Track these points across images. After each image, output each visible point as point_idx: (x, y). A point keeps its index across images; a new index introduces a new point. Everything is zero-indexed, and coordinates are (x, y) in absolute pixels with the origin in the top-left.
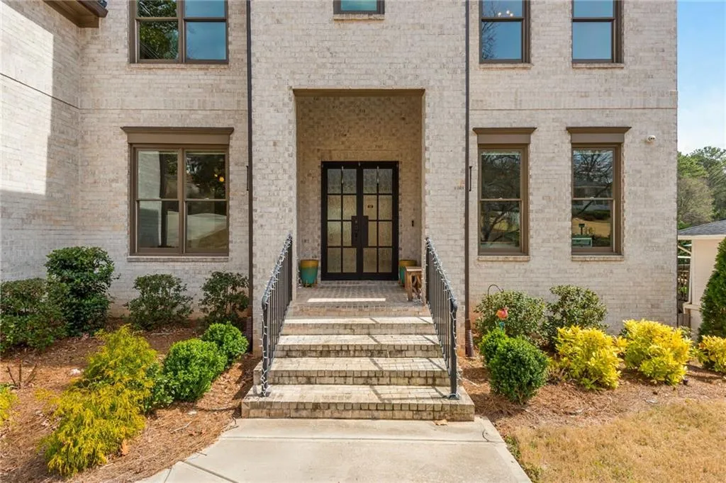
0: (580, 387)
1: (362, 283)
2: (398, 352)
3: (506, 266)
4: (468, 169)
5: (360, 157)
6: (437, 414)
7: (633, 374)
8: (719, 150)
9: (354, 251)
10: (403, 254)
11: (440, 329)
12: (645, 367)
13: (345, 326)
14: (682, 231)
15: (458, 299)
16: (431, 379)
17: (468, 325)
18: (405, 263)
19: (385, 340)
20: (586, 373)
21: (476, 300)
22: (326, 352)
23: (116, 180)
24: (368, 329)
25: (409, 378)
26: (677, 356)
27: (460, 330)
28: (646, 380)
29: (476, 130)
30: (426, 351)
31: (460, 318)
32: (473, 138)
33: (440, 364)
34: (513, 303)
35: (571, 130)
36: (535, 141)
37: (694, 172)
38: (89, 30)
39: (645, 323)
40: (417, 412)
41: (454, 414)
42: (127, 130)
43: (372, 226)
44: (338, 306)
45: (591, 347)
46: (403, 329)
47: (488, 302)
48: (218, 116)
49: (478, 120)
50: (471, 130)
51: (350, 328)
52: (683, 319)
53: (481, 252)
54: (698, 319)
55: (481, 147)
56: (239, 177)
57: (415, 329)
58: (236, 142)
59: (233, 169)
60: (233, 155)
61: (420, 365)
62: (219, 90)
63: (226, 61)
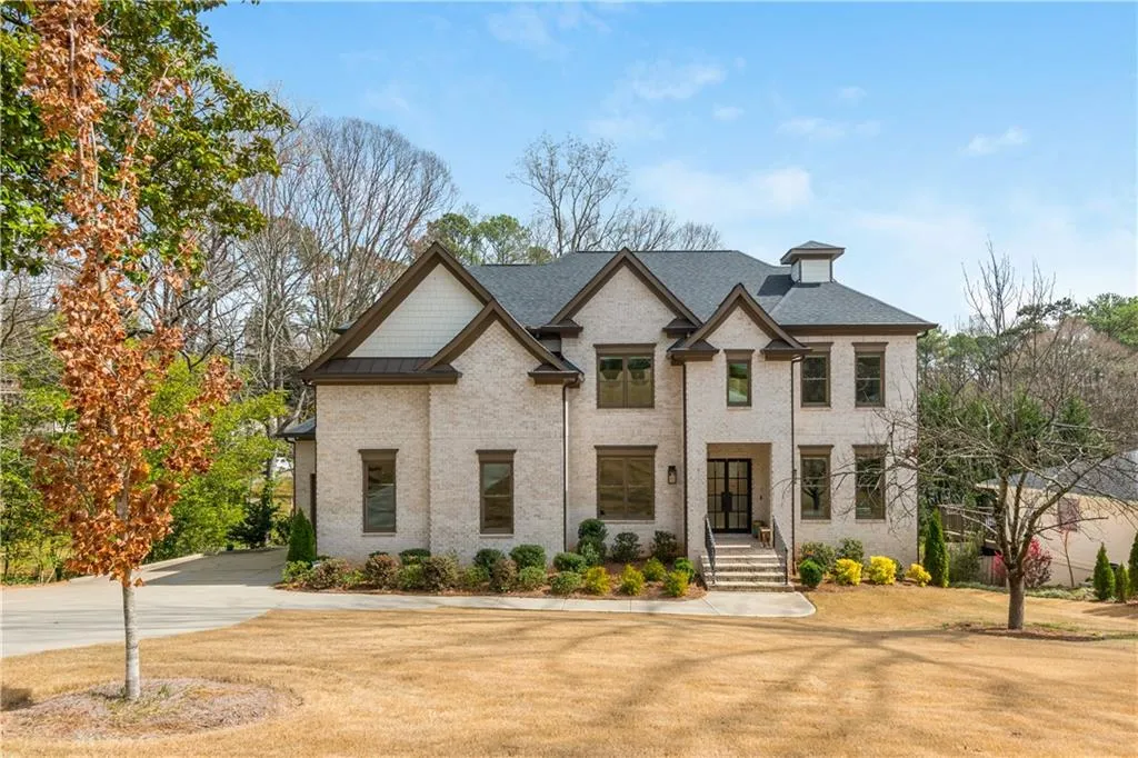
0: (840, 584)
1: (729, 535)
2: (763, 569)
3: (819, 526)
4: (794, 471)
5: (727, 457)
6: (780, 590)
7: (869, 581)
9: (723, 514)
10: (754, 517)
11: (781, 560)
13: (737, 559)
15: (789, 546)
16: (778, 579)
17: (794, 559)
18: (757, 524)
19: (757, 565)
20: (844, 578)
21: (799, 546)
22: (731, 569)
23: (590, 476)
24: (747, 560)
25: (769, 579)
27: (789, 561)
28: (873, 583)
29: (800, 447)
30: (775, 569)
31: (790, 555)
32: (797, 451)
33: (782, 574)
34: (818, 549)
35: (854, 446)
36: (834, 454)
38: (574, 390)
40: (773, 589)
41: (787, 590)
42: (597, 447)
43: (734, 499)
44: (730, 549)
45: (847, 567)
46: (763, 560)
47: (805, 548)
48: (648, 439)
49: (799, 440)
50: (795, 446)
51: (738, 560)
53: (803, 517)
55: (802, 456)
56: (660, 474)
57: (770, 560)
58: (658, 455)
59: (657, 469)
60: (657, 462)
61: (773, 574)
62: (650, 424)
63: (652, 406)
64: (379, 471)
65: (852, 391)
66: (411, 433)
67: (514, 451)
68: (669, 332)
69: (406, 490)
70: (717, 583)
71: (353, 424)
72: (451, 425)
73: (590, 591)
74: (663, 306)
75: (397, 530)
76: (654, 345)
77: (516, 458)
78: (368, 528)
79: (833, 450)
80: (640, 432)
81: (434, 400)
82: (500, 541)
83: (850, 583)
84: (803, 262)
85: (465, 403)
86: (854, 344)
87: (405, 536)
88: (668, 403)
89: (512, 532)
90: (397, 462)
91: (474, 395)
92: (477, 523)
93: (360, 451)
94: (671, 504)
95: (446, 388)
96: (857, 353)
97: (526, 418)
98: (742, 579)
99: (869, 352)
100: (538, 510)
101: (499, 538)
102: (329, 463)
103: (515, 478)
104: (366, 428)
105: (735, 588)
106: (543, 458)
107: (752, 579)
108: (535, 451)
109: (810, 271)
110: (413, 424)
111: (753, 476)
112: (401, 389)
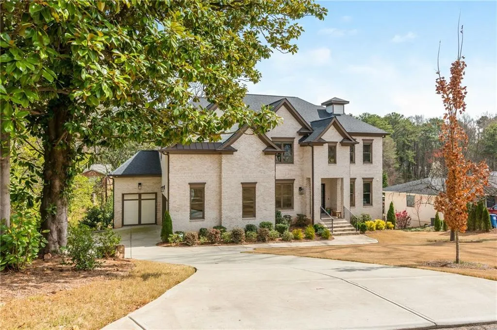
0: (370, 230)
2: (345, 227)
6: (355, 234)
7: (377, 229)
8: (399, 115)
12: (379, 227)
14: (385, 189)
18: (328, 209)
20: (371, 228)
25: (349, 230)
26: (383, 225)
28: (379, 229)
30: (349, 226)
35: (363, 179)
37: (387, 129)
39: (378, 220)
40: (353, 234)
41: (358, 234)
45: (371, 225)
46: (343, 223)
48: (292, 176)
52: (384, 219)
54: (386, 219)
56: (296, 191)
57: (345, 223)
58: (295, 182)
59: (294, 188)
60: (295, 185)
61: (348, 228)
62: (292, 170)
63: (293, 163)
64: (198, 192)
65: (362, 158)
66: (211, 176)
67: (256, 183)
68: (299, 133)
69: (209, 200)
70: (334, 233)
71: (186, 171)
72: (231, 172)
73: (296, 239)
74: (297, 122)
75: (205, 218)
76: (294, 138)
77: (257, 186)
78: (192, 218)
79: (356, 180)
80: (288, 174)
81: (224, 161)
82: (250, 221)
83: (373, 230)
84: (334, 106)
85: (237, 163)
86: (363, 140)
87: (209, 222)
88: (299, 162)
89: (255, 217)
90: (205, 188)
91: (240, 159)
92: (241, 213)
93: (189, 184)
94: (300, 203)
95: (229, 156)
96: (364, 143)
97: (261, 169)
98: (340, 230)
99: (368, 143)
100: (265, 207)
101: (250, 219)
102: (175, 189)
103: (257, 194)
104: (192, 174)
105: (340, 234)
106: (267, 186)
107: (343, 231)
108: (265, 182)
109: (337, 109)
110: (212, 172)
111: (326, 191)
112: (207, 156)
